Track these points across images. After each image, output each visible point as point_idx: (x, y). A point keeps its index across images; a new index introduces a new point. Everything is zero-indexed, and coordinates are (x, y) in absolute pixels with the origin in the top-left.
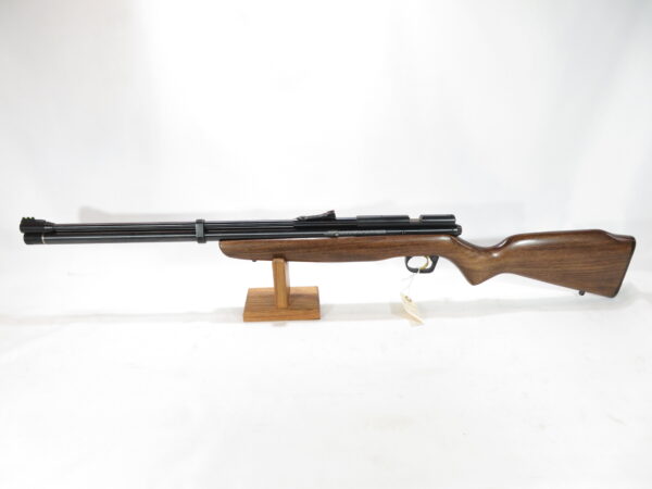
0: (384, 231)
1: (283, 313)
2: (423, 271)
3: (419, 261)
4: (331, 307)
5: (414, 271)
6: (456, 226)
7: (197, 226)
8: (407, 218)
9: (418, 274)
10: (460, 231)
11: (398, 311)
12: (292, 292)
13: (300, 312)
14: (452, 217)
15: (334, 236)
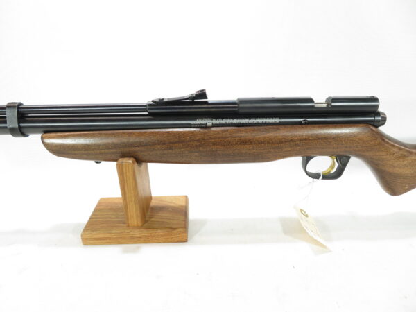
0: (277, 120)
1: (136, 233)
2: (327, 176)
3: (322, 163)
4: (203, 223)
5: (315, 176)
6: (378, 114)
7: (8, 112)
8: (311, 100)
9: (320, 180)
10: (383, 121)
11: (293, 229)
12: (153, 203)
13: (159, 232)
14: (375, 99)
15: (205, 126)
